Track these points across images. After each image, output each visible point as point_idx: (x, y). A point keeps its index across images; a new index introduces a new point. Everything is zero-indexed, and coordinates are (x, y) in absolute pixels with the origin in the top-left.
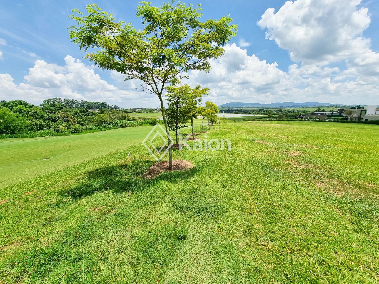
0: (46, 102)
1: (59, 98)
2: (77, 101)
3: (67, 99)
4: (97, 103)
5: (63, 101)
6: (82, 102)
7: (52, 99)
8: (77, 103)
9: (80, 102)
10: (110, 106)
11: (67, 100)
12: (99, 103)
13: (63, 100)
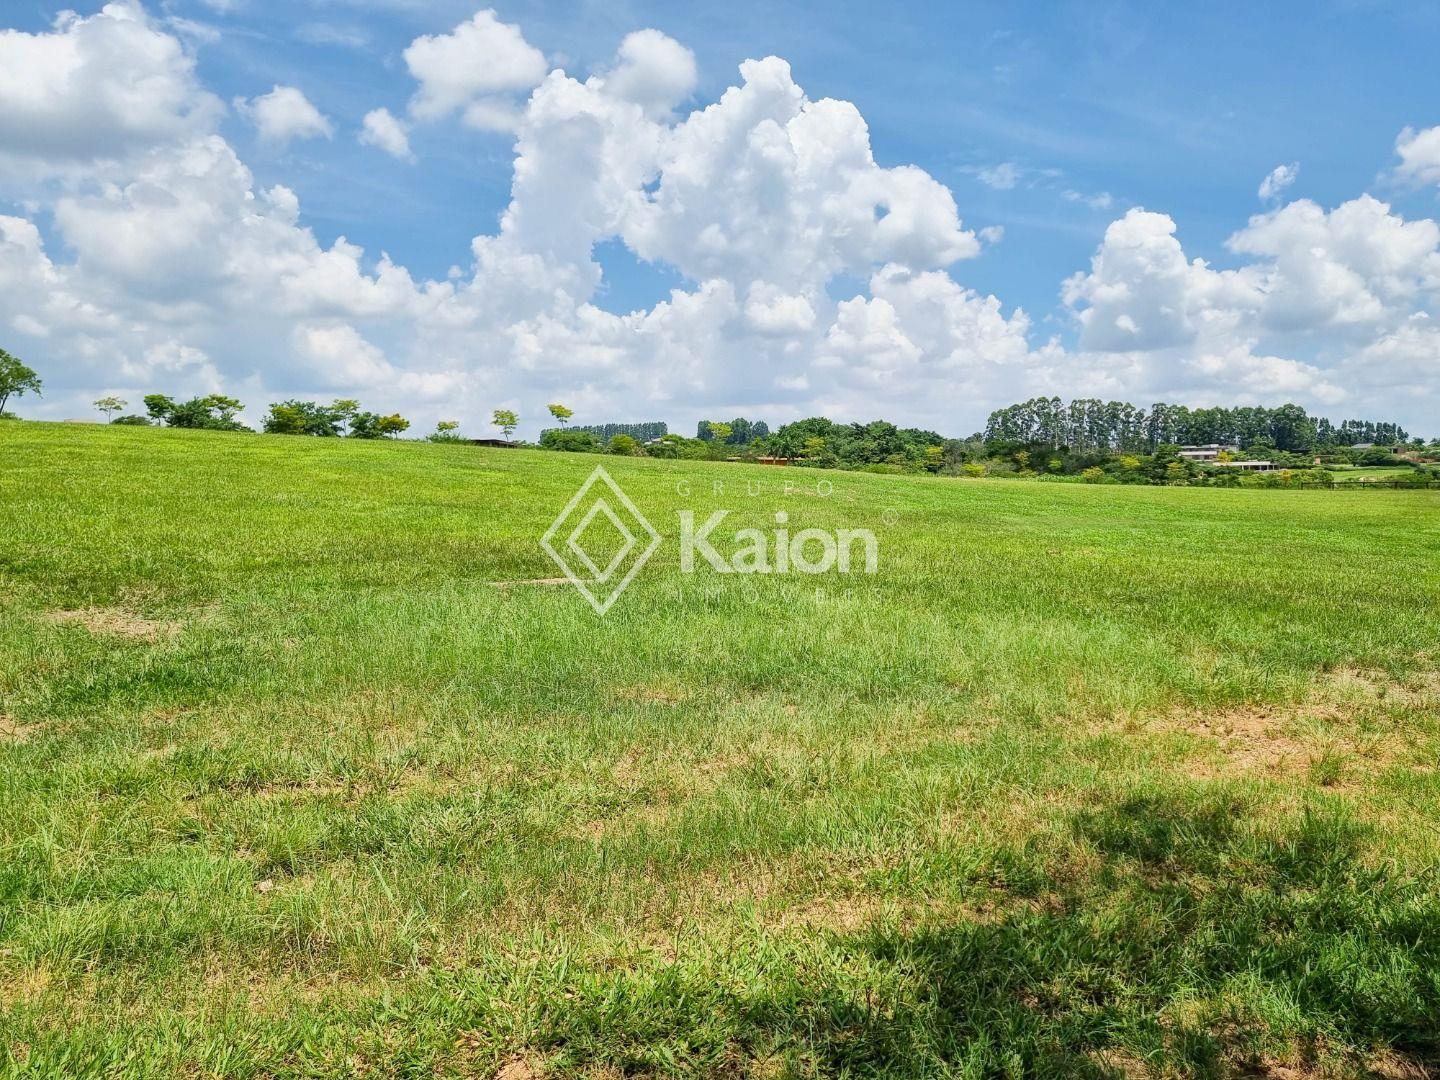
0: (1000, 420)
1: (1050, 400)
2: (1133, 409)
3: (1089, 401)
4: (1244, 413)
5: (1069, 412)
6: (1159, 409)
7: (1024, 406)
8: (1131, 420)
9: (1148, 413)
10: (1338, 427)
11: (1087, 406)
12: (1260, 411)
13: (1066, 405)
